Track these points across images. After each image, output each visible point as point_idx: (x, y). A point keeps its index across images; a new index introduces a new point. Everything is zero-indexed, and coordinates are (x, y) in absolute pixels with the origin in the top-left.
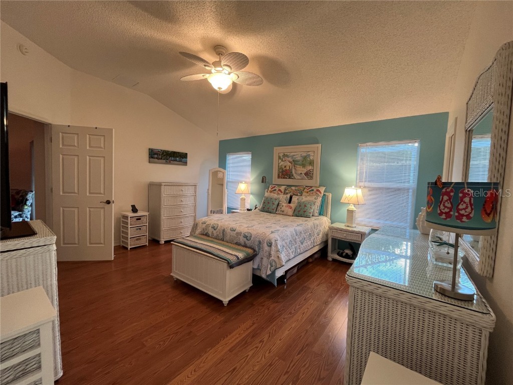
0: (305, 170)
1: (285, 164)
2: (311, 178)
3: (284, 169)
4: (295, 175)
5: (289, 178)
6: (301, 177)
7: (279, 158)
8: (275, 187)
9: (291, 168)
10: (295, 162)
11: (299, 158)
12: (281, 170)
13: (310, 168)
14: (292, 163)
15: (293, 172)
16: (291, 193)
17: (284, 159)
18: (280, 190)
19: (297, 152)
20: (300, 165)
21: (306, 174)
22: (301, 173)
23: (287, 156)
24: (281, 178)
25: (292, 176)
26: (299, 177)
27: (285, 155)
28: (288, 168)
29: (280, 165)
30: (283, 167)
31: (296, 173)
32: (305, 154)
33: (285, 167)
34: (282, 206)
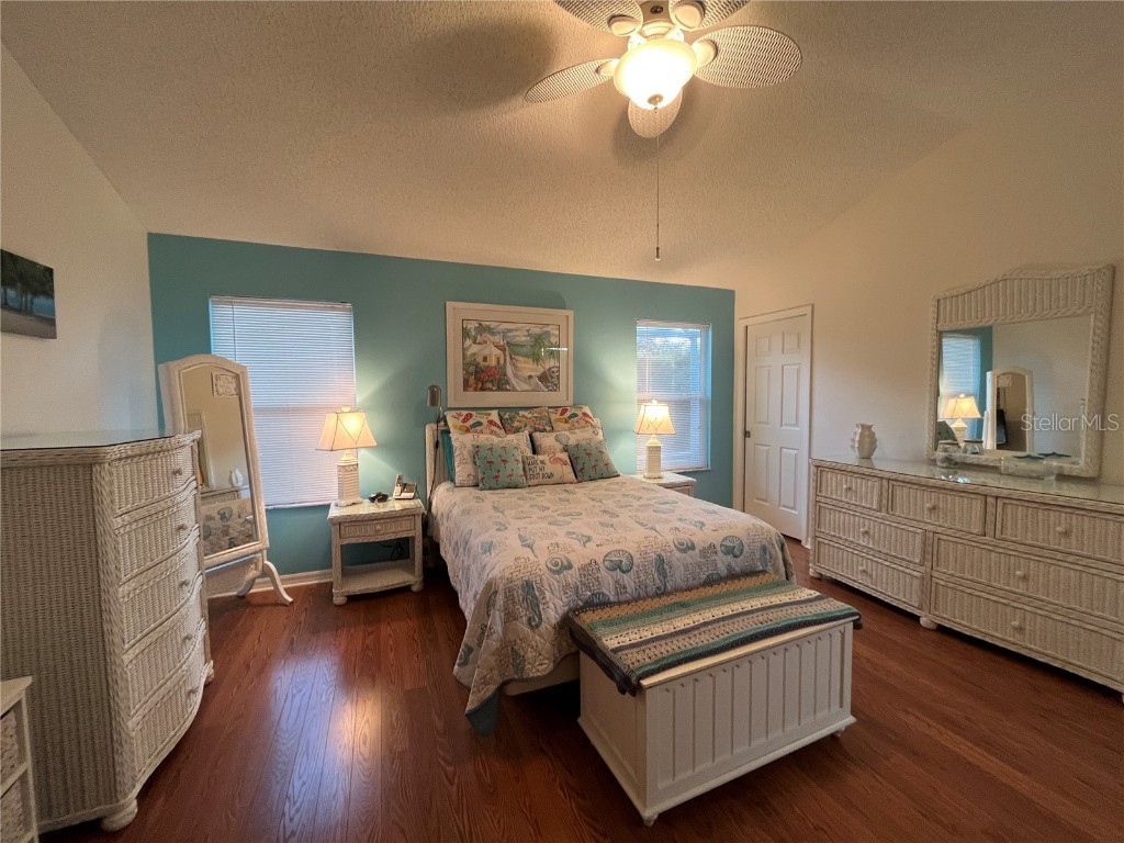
0: (540, 370)
1: (486, 352)
2: (555, 388)
3: (482, 364)
4: (513, 381)
5: (500, 389)
6: (530, 384)
7: (465, 333)
8: (471, 415)
9: (502, 362)
10: (511, 348)
11: (523, 339)
12: (472, 369)
13: (552, 363)
14: (504, 350)
15: (509, 371)
16: (528, 427)
17: (479, 339)
18: (491, 422)
19: (520, 321)
20: (526, 356)
21: (543, 378)
22: (530, 377)
23: (489, 330)
24: (476, 390)
25: (508, 382)
26: (527, 387)
27: (482, 329)
28: (493, 363)
29: (469, 353)
30: (480, 360)
31: (516, 376)
32: (536, 330)
33: (485, 359)
34: (542, 462)
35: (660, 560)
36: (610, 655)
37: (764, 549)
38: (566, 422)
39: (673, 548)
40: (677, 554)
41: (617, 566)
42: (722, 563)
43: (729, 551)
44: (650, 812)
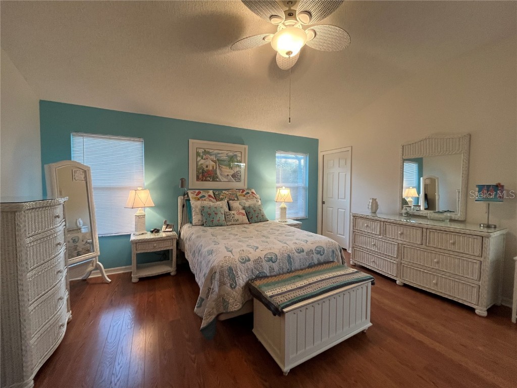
0: (232, 172)
1: (207, 163)
2: (239, 180)
3: (206, 169)
4: (220, 177)
5: (214, 180)
6: (227, 179)
7: (198, 154)
8: (200, 193)
9: (215, 168)
10: (219, 162)
11: (225, 158)
12: (201, 171)
13: (238, 169)
14: (216, 163)
15: (218, 172)
16: (227, 198)
17: (204, 157)
18: (210, 196)
19: (223, 149)
20: (226, 166)
21: (233, 176)
22: (228, 175)
23: (209, 153)
24: (202, 180)
25: (217, 178)
26: (225, 180)
27: (205, 152)
28: (211, 168)
29: (199, 163)
30: (204, 167)
31: (221, 175)
32: (231, 154)
33: (207, 167)
34: (233, 214)
35: (289, 256)
36: (268, 299)
37: (333, 252)
38: (244, 196)
39: (294, 251)
40: (296, 254)
41: (270, 260)
42: (316, 258)
43: (319, 253)
44: (286, 369)
